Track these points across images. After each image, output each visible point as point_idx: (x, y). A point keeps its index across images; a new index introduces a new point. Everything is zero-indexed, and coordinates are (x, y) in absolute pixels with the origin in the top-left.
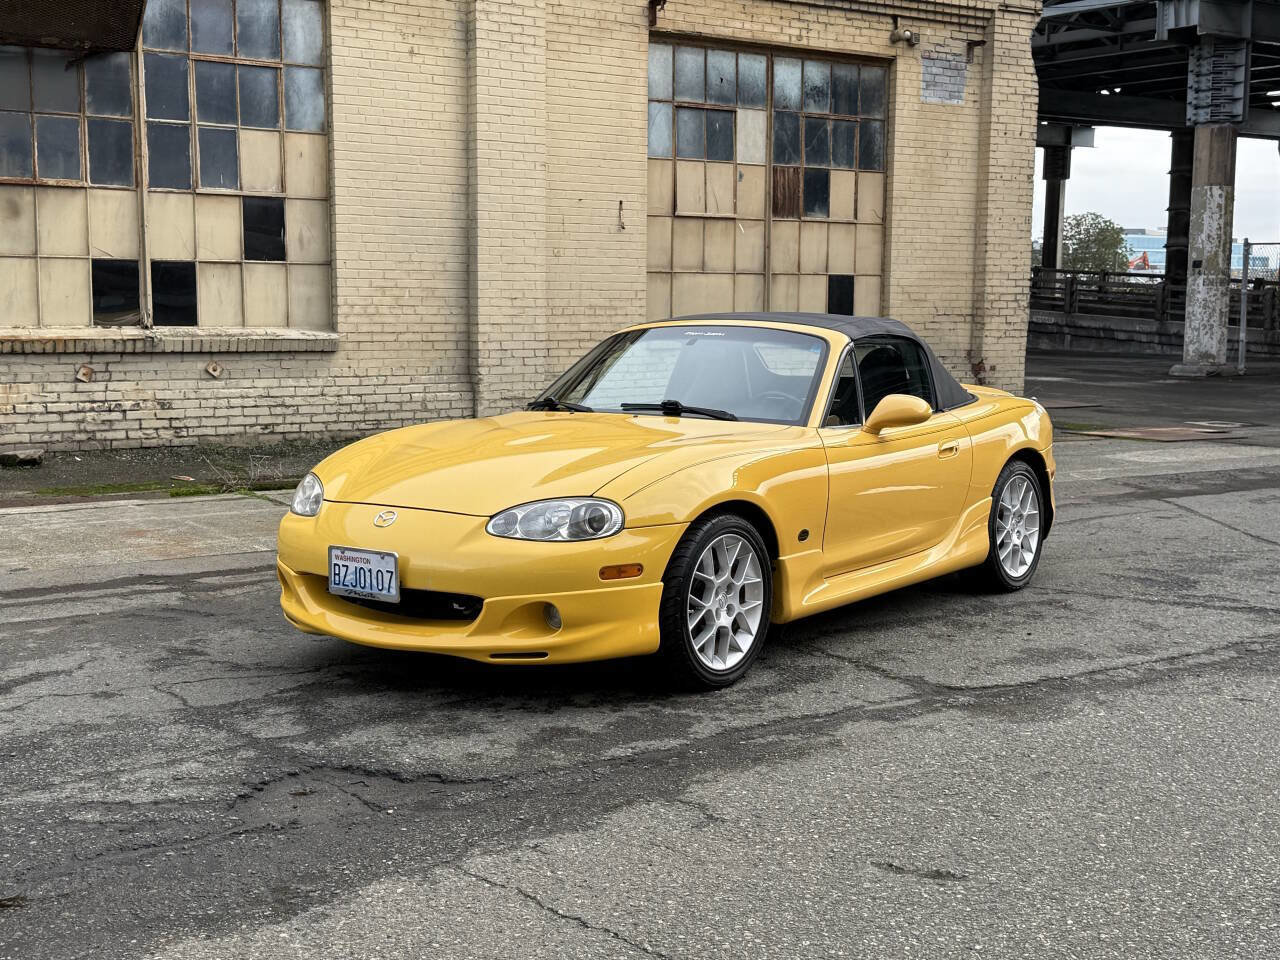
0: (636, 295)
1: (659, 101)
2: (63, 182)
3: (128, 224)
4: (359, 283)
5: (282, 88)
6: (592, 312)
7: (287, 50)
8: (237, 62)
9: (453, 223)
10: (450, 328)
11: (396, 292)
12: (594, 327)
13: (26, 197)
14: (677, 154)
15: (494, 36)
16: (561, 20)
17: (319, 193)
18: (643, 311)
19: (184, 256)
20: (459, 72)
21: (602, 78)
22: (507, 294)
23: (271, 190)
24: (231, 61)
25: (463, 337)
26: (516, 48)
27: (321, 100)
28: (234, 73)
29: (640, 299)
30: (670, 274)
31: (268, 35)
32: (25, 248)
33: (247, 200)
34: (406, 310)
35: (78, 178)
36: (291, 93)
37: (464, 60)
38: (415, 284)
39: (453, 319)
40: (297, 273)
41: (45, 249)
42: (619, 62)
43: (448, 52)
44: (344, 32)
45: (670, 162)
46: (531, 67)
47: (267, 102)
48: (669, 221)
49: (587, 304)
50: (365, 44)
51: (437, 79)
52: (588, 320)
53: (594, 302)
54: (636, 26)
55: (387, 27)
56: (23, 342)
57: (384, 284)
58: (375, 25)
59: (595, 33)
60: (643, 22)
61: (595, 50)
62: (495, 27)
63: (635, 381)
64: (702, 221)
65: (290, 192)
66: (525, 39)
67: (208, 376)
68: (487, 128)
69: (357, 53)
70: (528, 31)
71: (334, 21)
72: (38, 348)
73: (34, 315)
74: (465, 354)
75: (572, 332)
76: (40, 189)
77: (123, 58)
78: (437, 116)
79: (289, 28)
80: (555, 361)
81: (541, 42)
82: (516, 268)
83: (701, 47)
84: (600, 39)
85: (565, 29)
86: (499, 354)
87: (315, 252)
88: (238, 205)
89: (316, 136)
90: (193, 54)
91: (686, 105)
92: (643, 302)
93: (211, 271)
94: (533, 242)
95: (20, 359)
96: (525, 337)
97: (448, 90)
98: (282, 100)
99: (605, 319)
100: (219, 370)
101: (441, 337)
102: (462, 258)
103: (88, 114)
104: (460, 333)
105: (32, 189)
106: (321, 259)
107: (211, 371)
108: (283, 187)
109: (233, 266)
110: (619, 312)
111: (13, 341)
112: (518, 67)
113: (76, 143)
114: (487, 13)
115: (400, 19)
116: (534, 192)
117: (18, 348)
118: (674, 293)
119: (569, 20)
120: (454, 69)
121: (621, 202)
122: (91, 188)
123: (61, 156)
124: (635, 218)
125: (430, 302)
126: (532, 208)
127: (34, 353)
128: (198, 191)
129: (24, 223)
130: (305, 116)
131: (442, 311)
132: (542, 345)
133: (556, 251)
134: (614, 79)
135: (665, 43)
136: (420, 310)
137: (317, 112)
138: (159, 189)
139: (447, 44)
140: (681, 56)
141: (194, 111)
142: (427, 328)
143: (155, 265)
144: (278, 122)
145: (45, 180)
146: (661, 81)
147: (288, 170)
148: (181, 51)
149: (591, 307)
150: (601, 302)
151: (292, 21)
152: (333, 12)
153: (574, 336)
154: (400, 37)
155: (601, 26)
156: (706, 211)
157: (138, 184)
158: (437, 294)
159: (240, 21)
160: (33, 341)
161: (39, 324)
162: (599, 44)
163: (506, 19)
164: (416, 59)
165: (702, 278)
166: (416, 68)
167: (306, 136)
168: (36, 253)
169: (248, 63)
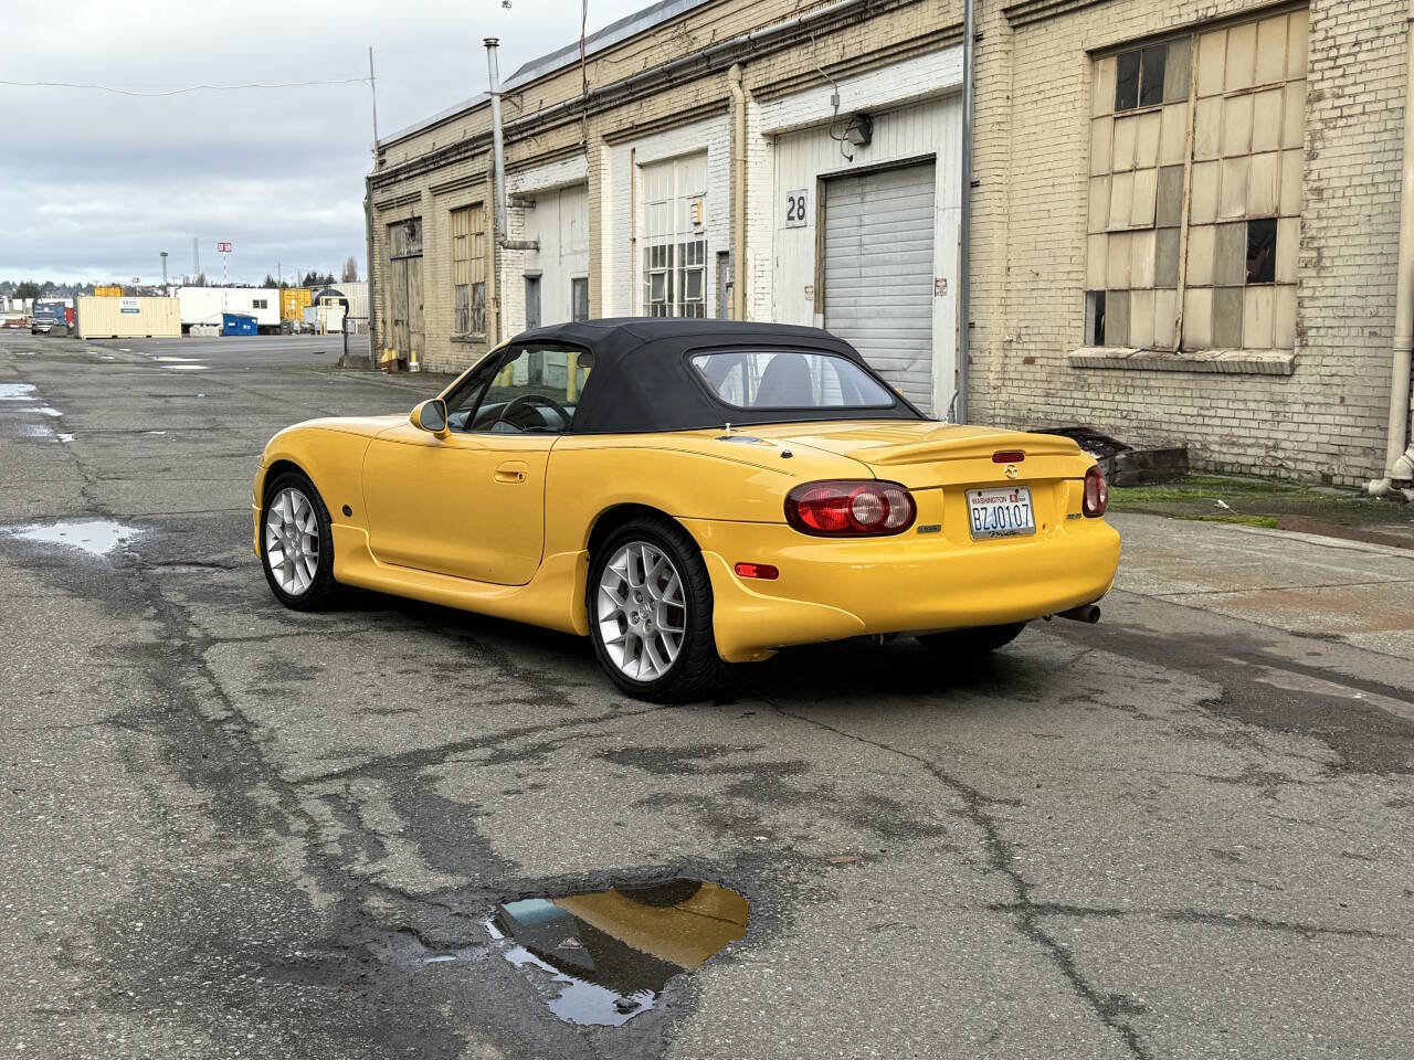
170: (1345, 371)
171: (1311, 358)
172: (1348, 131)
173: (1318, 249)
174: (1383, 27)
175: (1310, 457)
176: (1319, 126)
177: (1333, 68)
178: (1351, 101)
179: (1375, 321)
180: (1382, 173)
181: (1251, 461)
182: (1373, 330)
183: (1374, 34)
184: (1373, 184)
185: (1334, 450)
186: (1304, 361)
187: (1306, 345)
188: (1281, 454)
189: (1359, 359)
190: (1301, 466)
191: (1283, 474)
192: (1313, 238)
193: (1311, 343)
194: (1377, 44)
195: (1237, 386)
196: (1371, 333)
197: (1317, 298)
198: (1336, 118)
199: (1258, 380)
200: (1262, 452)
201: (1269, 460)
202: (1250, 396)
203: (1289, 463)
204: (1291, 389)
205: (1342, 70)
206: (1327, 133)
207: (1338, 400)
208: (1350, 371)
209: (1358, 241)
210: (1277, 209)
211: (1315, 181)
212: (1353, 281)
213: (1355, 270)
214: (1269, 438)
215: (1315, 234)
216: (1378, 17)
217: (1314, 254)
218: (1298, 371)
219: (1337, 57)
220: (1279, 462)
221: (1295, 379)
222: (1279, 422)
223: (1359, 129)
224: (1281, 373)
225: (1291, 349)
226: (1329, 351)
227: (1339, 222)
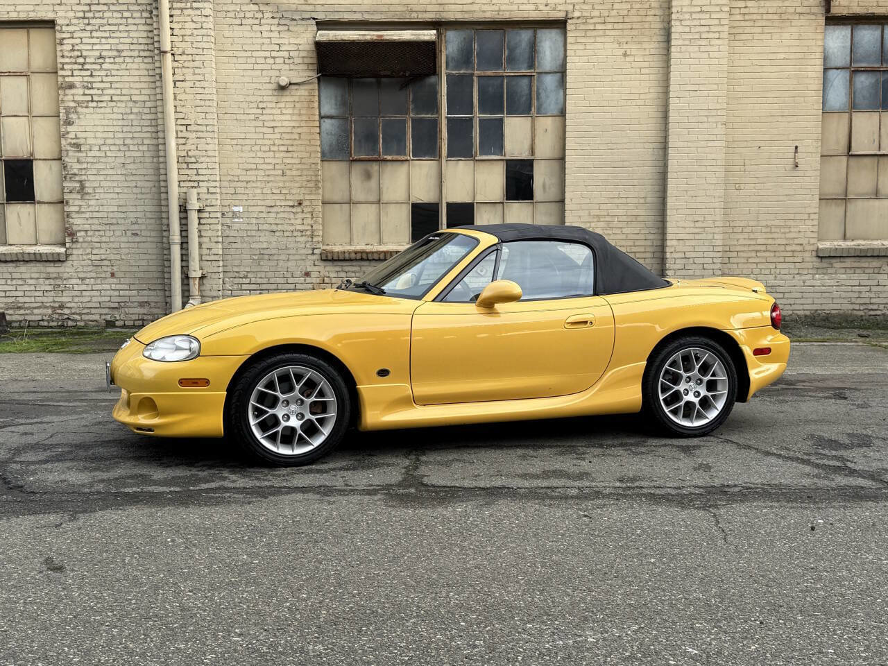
0: (809, 217)
1: (837, 69)
2: (395, 157)
3: (433, 182)
4: (581, 213)
5: (535, 89)
6: (768, 230)
7: (539, 63)
8: (505, 74)
9: (654, 170)
10: (649, 243)
11: (608, 219)
12: (770, 241)
13: (375, 167)
14: (853, 106)
15: (685, 36)
16: (747, 17)
17: (557, 155)
18: (815, 229)
19: (467, 200)
20: (660, 64)
21: (782, 56)
22: (690, 218)
23: (525, 155)
24: (501, 74)
25: (659, 249)
26: (704, 42)
27: (561, 93)
28: (503, 82)
29: (812, 220)
30: (845, 199)
31: (526, 55)
32: (373, 198)
33: (509, 162)
34: (615, 231)
35: (405, 155)
36: (540, 91)
37: (666, 55)
38: (621, 212)
39: (651, 237)
40: (541, 207)
41: (385, 198)
42: (797, 42)
43: (653, 51)
44: (575, 47)
45: (847, 114)
46: (716, 55)
47: (524, 98)
48: (845, 159)
49: (764, 224)
50: (591, 53)
51: (644, 71)
52: (765, 236)
53: (769, 223)
54: (813, 14)
55: (608, 39)
56: (367, 253)
57: (599, 214)
58: (599, 40)
59: (776, 24)
60: (822, 10)
61: (777, 36)
62: (687, 29)
63: (804, 281)
64: (876, 158)
65: (538, 155)
66: (711, 35)
67: (477, 275)
68: (678, 101)
69: (585, 59)
70: (713, 29)
71: (569, 40)
72: (376, 257)
73: (378, 236)
74: (659, 261)
75: (749, 245)
76: (383, 163)
77: (433, 79)
78: (642, 96)
79: (541, 49)
80: (735, 266)
81: (725, 35)
82: (699, 199)
83: (879, 24)
84: (781, 27)
85: (751, 24)
86: (683, 261)
87: (553, 193)
88: (502, 166)
89: (557, 118)
90: (477, 73)
91: (862, 69)
92: (816, 222)
93: (484, 208)
94: (714, 181)
95: (366, 263)
96: (705, 249)
97: (652, 77)
98: (534, 96)
99: (779, 235)
100: (485, 271)
101: (642, 249)
102: (658, 194)
103: (412, 115)
104: (656, 246)
105: (378, 163)
106: (557, 199)
107: (479, 271)
108: (533, 151)
109: (498, 205)
110: (792, 230)
111: (362, 253)
112: (706, 55)
113: (404, 134)
114: (681, 20)
115: (617, 33)
116: (717, 144)
117: (364, 257)
118: (847, 214)
119: (754, 17)
120: (657, 62)
121: (796, 147)
122: (413, 160)
123: (395, 141)
124: (810, 158)
125: (634, 225)
126: (713, 156)
127: (374, 260)
128: (476, 158)
129: (373, 183)
130: (550, 105)
131: (643, 232)
132: (720, 255)
133: (737, 185)
134: (792, 56)
135: (844, 24)
136: (625, 231)
137: (559, 101)
138: (453, 159)
139: (652, 46)
140: (859, 32)
141: (476, 109)
142: (631, 243)
143: (449, 205)
144: (531, 110)
145: (385, 157)
146: (839, 53)
147: (537, 141)
148: (470, 72)
149: (767, 226)
150: (777, 223)
151: (543, 44)
152: (569, 34)
153: (751, 249)
154: (618, 45)
155: (783, 18)
156: (880, 150)
157: (440, 156)
158: (639, 219)
159: (508, 48)
160: (373, 253)
161: (380, 242)
162: (779, 31)
163: (696, 23)
164: (628, 59)
165: (877, 203)
166: (628, 65)
167: (550, 118)
168: (380, 201)
169: (512, 74)
170: (112, 257)
171: (81, 250)
172: (98, 110)
173: (81, 182)
174: (123, 51)
175: (93, 311)
176: (72, 104)
177: (81, 70)
178: (100, 92)
179: (136, 227)
180: (132, 139)
181: (39, 318)
182: (133, 232)
183: (115, 54)
184: (125, 145)
185: (116, 305)
186: (75, 252)
187: (77, 242)
188: (67, 311)
189: (123, 250)
190: (87, 317)
191: (70, 323)
192: (75, 174)
193: (81, 240)
194: (117, 60)
195: (11, 270)
196: (133, 234)
197: (83, 212)
198: (88, 101)
199: (32, 265)
200: (50, 311)
201: (56, 316)
202: (27, 276)
203: (74, 316)
204: (66, 269)
205: (89, 71)
206: (79, 109)
207: (109, 275)
208: (118, 257)
209: (115, 178)
210: (32, 155)
211: (72, 139)
212: (114, 203)
213: (115, 196)
214: (54, 302)
215: (77, 172)
216: (118, 44)
217: (78, 185)
218: (70, 258)
219: (84, 63)
220: (66, 316)
221: (69, 263)
222: (62, 291)
223: (108, 110)
224: (56, 260)
225: (63, 244)
226: (98, 245)
227: (97, 166)
